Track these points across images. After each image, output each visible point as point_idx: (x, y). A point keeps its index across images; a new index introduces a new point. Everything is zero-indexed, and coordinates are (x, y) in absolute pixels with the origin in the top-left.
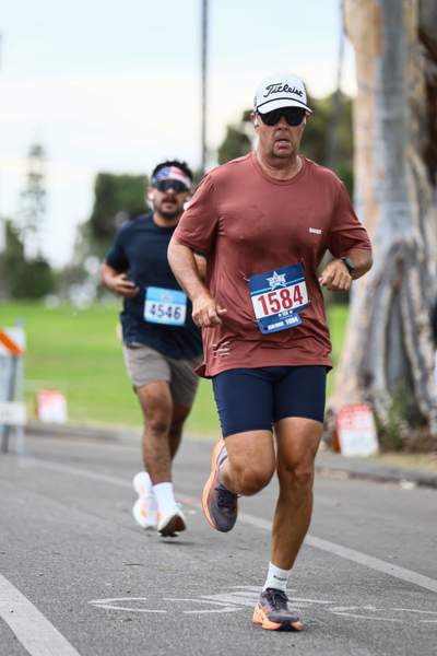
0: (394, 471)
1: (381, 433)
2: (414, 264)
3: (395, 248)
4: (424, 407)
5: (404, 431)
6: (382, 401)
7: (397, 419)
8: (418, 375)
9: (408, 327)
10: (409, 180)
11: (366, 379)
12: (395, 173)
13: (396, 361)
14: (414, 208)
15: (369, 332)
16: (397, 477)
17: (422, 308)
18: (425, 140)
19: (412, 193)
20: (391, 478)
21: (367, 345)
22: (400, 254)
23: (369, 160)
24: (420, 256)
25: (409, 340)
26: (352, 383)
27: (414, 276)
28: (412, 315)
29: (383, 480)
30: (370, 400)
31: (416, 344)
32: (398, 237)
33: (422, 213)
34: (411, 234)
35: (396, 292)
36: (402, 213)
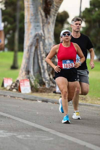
0: (36, 98)
1: (32, 87)
2: (41, 41)
3: (36, 36)
4: (44, 80)
5: (39, 86)
6: (32, 78)
7: (37, 83)
8: (42, 71)
9: (40, 58)
10: (40, 16)
11: (28, 72)
12: (36, 15)
13: (36, 67)
14: (41, 25)
15: (29, 59)
16: (36, 99)
17: (43, 53)
18: (44, 6)
19: (41, 20)
20: (35, 100)
21: (28, 63)
22: (37, 37)
23: (28, 11)
24: (43, 38)
25: (40, 61)
26: (24, 73)
27: (41, 43)
28: (41, 54)
29: (33, 100)
30: (29, 78)
31: (42, 62)
32: (37, 33)
33: (43, 26)
34: (41, 32)
35: (36, 48)
36: (38, 26)
